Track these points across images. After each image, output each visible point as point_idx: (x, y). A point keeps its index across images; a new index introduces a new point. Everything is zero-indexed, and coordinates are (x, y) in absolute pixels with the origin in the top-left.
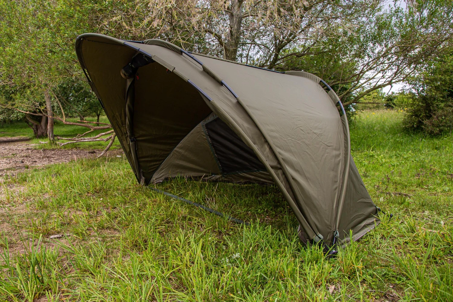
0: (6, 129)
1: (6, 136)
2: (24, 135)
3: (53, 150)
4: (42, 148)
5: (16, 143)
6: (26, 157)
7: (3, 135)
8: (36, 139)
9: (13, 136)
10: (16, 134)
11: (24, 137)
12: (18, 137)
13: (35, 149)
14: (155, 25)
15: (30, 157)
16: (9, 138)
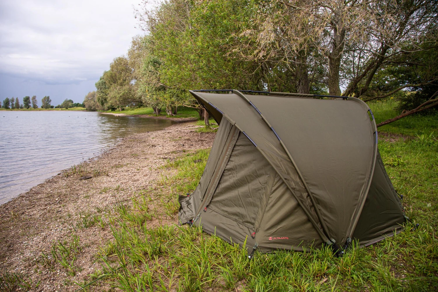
0: (182, 112)
1: (181, 118)
2: (194, 116)
3: (208, 133)
4: (200, 131)
5: (186, 124)
6: (188, 140)
7: (179, 116)
8: (200, 121)
9: (186, 117)
10: (188, 116)
11: (194, 117)
12: (190, 117)
13: (196, 132)
14: (261, 56)
15: (190, 140)
16: (183, 119)
